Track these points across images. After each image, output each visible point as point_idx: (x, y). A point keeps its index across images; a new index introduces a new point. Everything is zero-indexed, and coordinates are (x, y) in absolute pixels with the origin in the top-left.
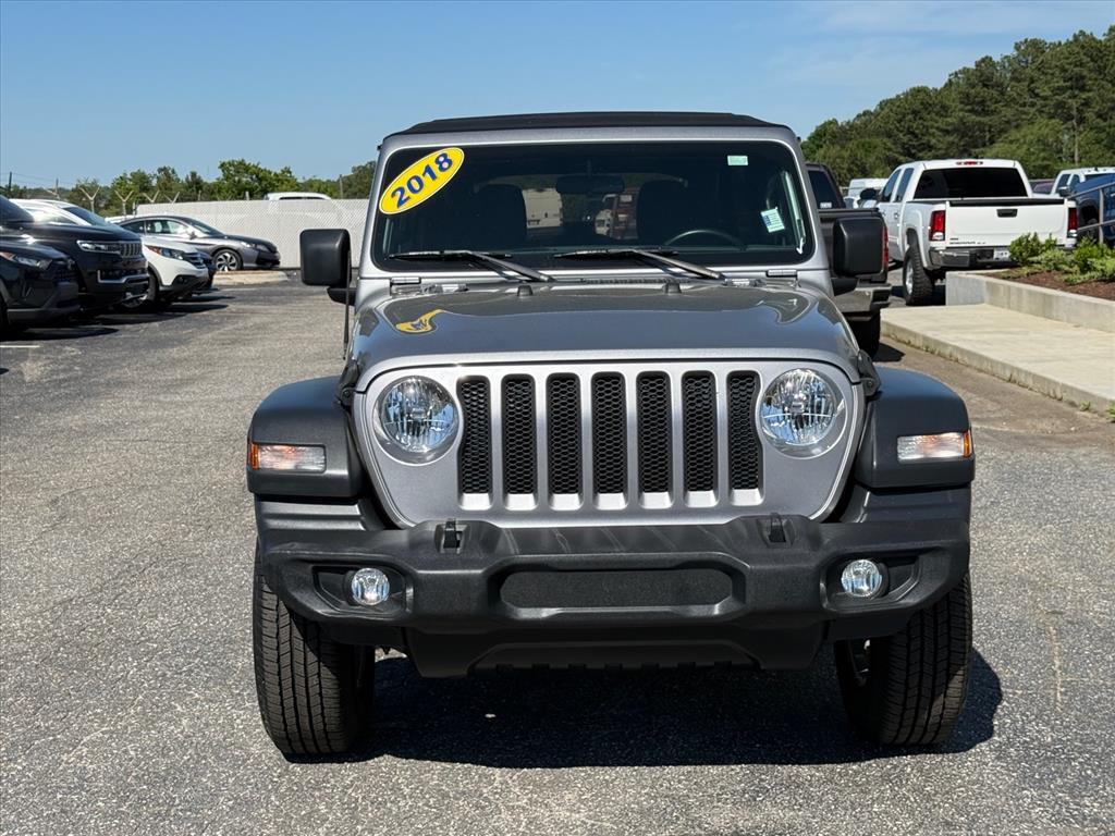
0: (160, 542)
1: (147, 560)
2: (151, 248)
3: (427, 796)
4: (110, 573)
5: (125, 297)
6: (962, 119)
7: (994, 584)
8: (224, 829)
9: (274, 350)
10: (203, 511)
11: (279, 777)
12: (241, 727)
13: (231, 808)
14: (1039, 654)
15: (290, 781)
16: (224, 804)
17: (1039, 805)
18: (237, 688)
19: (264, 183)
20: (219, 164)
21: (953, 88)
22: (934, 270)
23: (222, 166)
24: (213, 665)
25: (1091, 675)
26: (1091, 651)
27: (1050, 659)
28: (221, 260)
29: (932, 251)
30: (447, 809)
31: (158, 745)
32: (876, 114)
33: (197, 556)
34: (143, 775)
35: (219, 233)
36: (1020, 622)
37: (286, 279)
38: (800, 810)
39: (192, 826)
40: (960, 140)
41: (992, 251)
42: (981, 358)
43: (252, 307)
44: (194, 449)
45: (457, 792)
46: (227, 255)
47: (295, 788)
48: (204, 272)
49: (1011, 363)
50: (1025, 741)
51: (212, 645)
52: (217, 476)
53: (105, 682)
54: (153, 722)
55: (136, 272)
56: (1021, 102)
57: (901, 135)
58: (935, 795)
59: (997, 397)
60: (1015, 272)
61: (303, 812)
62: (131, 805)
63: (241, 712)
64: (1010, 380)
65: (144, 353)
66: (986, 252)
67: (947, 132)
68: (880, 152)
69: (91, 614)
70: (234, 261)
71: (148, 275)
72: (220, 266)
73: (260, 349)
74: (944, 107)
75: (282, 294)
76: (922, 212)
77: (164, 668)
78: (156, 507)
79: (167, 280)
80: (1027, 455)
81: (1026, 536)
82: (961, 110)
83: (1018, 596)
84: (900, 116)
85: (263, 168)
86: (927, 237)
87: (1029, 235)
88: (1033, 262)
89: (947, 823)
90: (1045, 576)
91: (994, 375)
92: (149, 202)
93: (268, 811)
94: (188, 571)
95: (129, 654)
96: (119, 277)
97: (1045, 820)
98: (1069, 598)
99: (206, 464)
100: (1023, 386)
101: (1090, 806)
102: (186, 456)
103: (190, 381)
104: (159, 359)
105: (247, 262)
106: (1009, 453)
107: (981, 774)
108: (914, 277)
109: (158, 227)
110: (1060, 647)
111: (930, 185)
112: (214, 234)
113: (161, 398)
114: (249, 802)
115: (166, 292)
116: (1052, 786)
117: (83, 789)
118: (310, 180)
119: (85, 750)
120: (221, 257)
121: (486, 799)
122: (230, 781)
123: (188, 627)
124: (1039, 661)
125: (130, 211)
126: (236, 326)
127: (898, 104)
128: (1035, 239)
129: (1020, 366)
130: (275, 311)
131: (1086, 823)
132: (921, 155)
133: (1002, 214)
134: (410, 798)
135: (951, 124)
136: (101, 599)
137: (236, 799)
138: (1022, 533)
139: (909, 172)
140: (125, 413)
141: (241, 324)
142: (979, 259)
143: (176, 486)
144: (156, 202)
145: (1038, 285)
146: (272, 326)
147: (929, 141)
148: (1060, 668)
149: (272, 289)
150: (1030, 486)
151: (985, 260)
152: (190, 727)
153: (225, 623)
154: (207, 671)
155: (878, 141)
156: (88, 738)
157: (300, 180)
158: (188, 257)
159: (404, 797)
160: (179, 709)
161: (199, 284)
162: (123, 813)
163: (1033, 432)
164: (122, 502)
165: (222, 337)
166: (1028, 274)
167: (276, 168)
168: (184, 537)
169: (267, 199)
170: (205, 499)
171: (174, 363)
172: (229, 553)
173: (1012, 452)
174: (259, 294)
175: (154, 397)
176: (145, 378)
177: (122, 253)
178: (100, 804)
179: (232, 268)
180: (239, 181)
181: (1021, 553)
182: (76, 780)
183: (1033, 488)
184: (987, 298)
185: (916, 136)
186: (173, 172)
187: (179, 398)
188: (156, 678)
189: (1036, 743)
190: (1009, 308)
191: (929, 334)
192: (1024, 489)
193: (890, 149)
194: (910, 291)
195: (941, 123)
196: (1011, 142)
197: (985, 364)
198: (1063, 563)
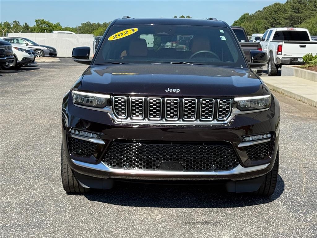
0: (25, 140)
1: (21, 145)
2: (15, 48)
3: (114, 211)
4: (10, 148)
5: (6, 64)
6: (291, 15)
7: (288, 159)
8: (53, 217)
9: (57, 83)
10: (38, 132)
11: (68, 205)
12: (56, 192)
13: (55, 212)
14: (299, 178)
15: (72, 206)
16: (53, 211)
17: (294, 217)
18: (54, 182)
19: (50, 27)
20: (35, 21)
21: (288, 4)
22: (278, 65)
23: (36, 21)
24: (45, 175)
25: (314, 184)
26: (315, 178)
27: (302, 180)
28: (37, 53)
29: (278, 58)
30: (120, 214)
31: (31, 196)
32: (262, 12)
33: (37, 145)
34: (27, 203)
35: (36, 44)
36: (295, 170)
37: (59, 60)
38: (224, 217)
39: (44, 217)
40: (290, 22)
41: (297, 59)
42: (291, 93)
43: (49, 69)
44: (33, 113)
45: (122, 210)
46: (39, 51)
47: (74, 208)
48: (32, 56)
49: (301, 95)
50: (292, 201)
51: (45, 170)
52: (42, 121)
53: (12, 179)
54: (29, 190)
55: (9, 56)
56: (311, 9)
57: (270, 19)
58: (264, 214)
59: (295, 106)
60: (304, 66)
61: (77, 214)
62: (24, 211)
63: (56, 188)
64: (299, 101)
65: (13, 83)
66: (296, 59)
67: (286, 19)
68: (263, 25)
69: (5, 160)
70: (41, 54)
71: (14, 57)
72: (37, 55)
73: (52, 83)
74: (285, 10)
75: (58, 65)
76: (275, 45)
77: (30, 176)
78: (23, 130)
79: (20, 59)
80: (302, 123)
81: (299, 146)
82: (291, 11)
83: (294, 163)
84: (270, 13)
85: (50, 22)
86: (276, 54)
87: (309, 54)
88: (310, 63)
89: (267, 221)
90: (304, 157)
91: (295, 99)
92: (12, 33)
93: (66, 213)
94: (35, 149)
95: (19, 171)
96: (4, 57)
97: (295, 221)
98: (310, 164)
99: (38, 118)
100: (304, 102)
101: (309, 217)
102: (31, 115)
103: (30, 92)
104: (18, 85)
105: (46, 54)
106: (297, 122)
107: (278, 209)
108: (271, 67)
109: (15, 41)
110: (306, 177)
111: (278, 36)
112: (35, 44)
113: (21, 97)
114: (60, 211)
115: (19, 63)
116: (299, 212)
117: (9, 206)
118: (66, 27)
119: (8, 197)
120: (37, 52)
121: (131, 212)
122: (54, 205)
123: (37, 165)
124: (299, 180)
125: (5, 35)
126: (43, 75)
127: (269, 8)
128: (311, 55)
129: (304, 96)
130: (56, 71)
131: (307, 222)
132: (277, 26)
133: (301, 46)
134: (108, 211)
135: (287, 16)
136: (8, 156)
137: (56, 210)
138: (298, 145)
139: (271, 31)
140: (9, 101)
141: (45, 75)
142: (293, 61)
143: (28, 124)
144: (14, 32)
145: (312, 70)
146: (56, 76)
147: (279, 22)
148: (305, 182)
149: (54, 63)
150: (302, 132)
151: (295, 62)
152: (40, 191)
153: (48, 164)
154: (44, 177)
155: (263, 21)
156: (9, 193)
157: (63, 27)
158: (27, 52)
159: (107, 211)
160: (36, 186)
161: (30, 61)
162: (22, 213)
163: (305, 116)
164: (11, 128)
165: (39, 79)
166: (308, 67)
167: (54, 23)
168: (33, 139)
169: (53, 33)
170: (38, 128)
171: (24, 86)
172: (47, 144)
173: (298, 122)
174: (50, 65)
175: (18, 97)
176: (14, 91)
177: (5, 49)
178: (15, 210)
179: (41, 56)
180: (42, 27)
181: (297, 151)
182: (7, 204)
183: (303, 133)
184: (295, 74)
185: (275, 20)
186: (19, 22)
187: (26, 97)
188: (28, 178)
189: (295, 201)
190: (302, 78)
191: (275, 85)
192: (300, 133)
193: (266, 24)
194: (270, 71)
195: (284, 16)
196: (307, 23)
197: (292, 95)
198: (310, 154)
